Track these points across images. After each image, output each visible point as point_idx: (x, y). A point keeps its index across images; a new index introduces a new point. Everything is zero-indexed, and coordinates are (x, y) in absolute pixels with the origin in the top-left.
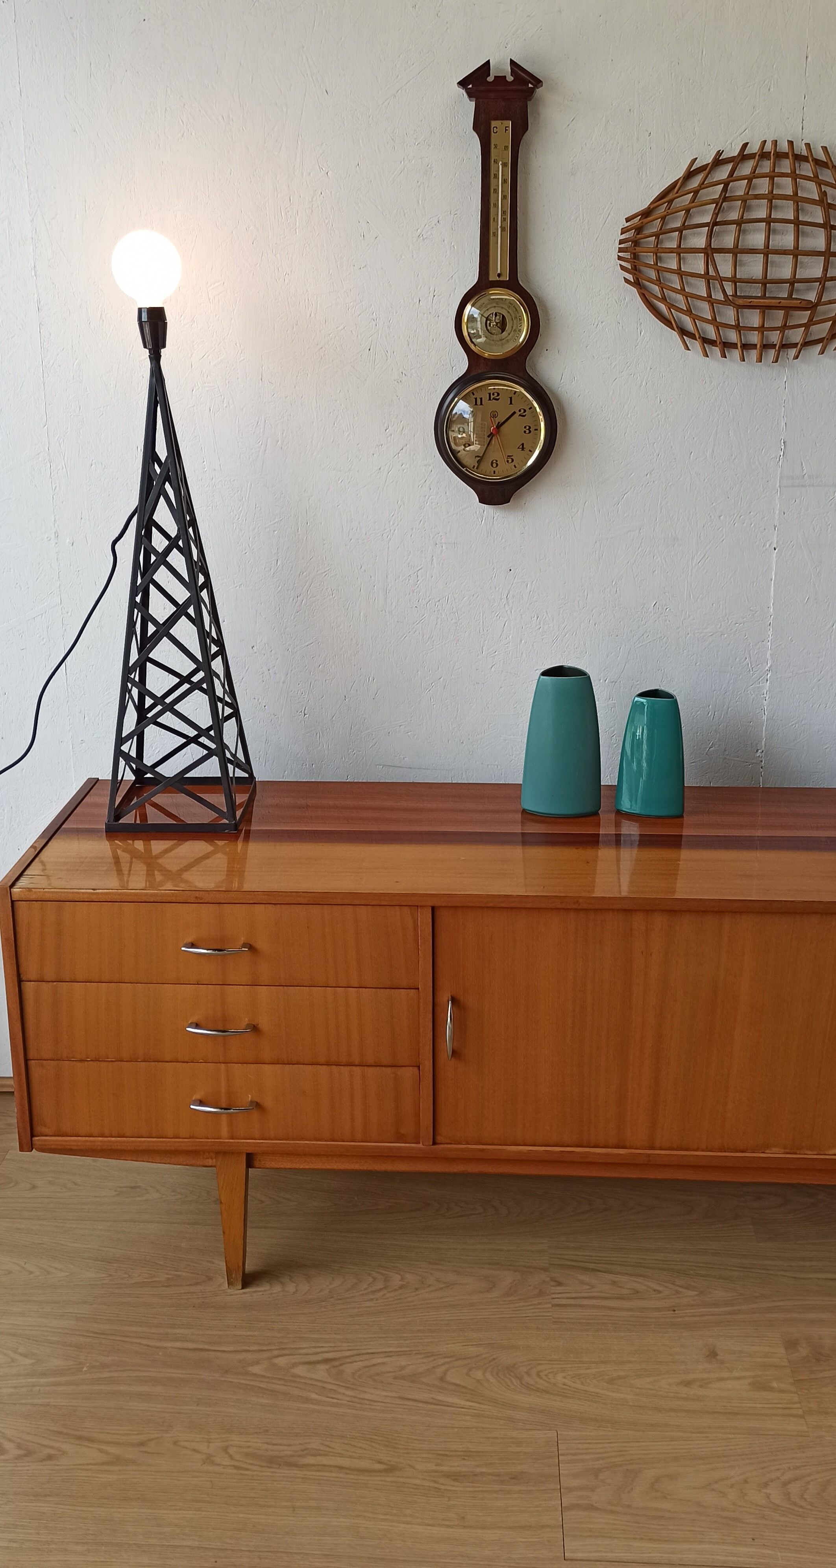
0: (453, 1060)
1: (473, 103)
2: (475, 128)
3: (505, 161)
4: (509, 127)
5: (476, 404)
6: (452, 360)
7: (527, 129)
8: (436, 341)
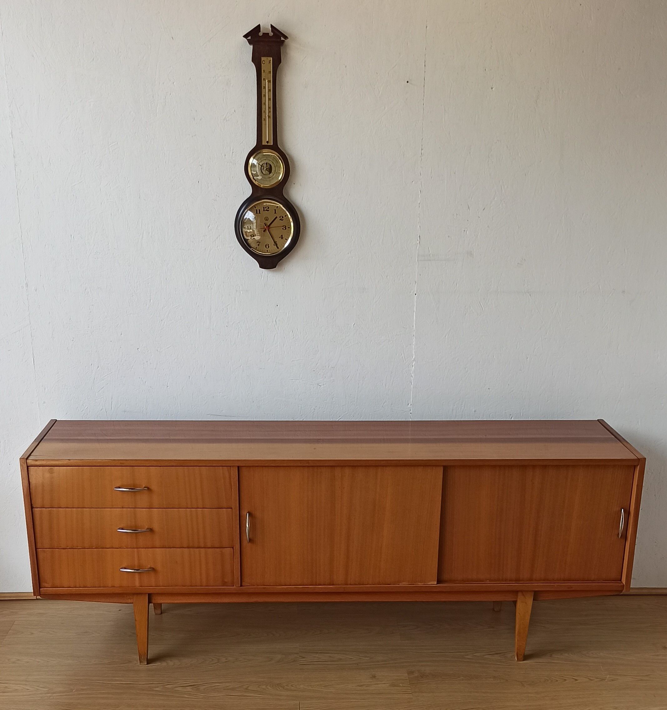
0: (250, 544)
1: (252, 46)
2: (253, 60)
3: (269, 80)
4: (271, 61)
5: (257, 213)
6: (243, 189)
7: (281, 62)
8: (234, 178)
